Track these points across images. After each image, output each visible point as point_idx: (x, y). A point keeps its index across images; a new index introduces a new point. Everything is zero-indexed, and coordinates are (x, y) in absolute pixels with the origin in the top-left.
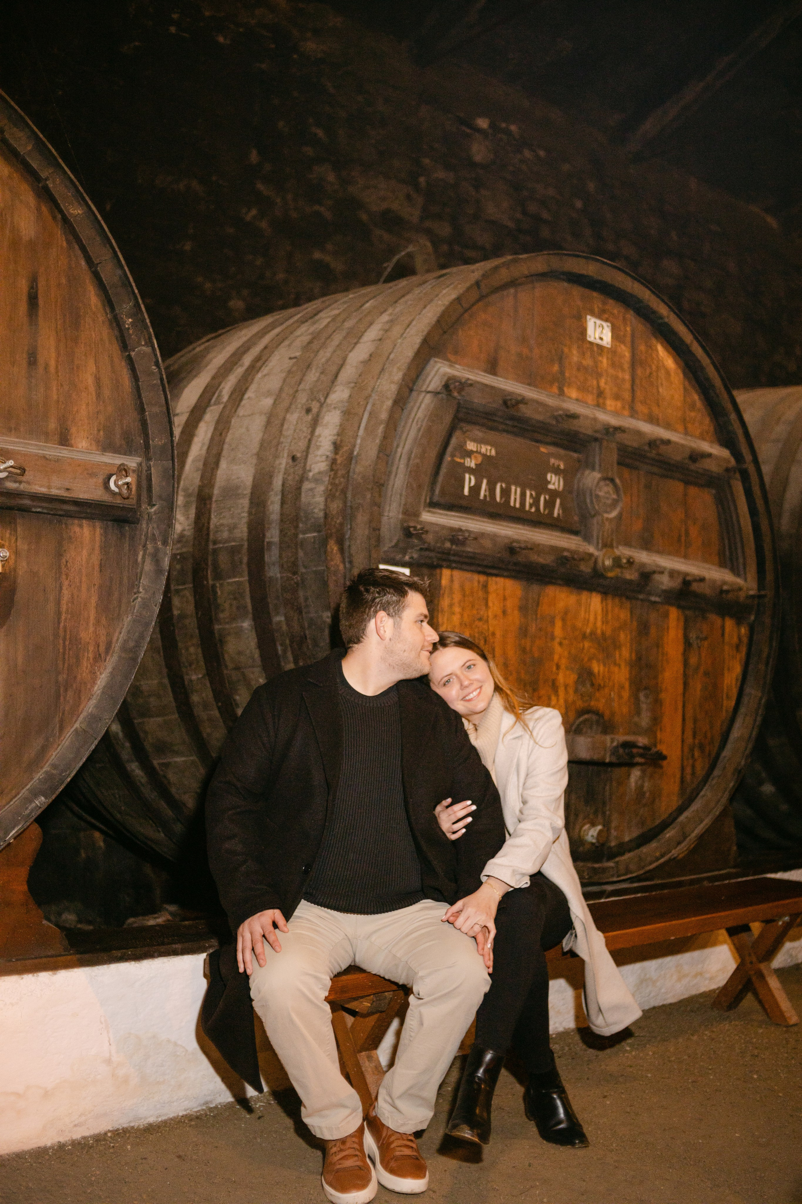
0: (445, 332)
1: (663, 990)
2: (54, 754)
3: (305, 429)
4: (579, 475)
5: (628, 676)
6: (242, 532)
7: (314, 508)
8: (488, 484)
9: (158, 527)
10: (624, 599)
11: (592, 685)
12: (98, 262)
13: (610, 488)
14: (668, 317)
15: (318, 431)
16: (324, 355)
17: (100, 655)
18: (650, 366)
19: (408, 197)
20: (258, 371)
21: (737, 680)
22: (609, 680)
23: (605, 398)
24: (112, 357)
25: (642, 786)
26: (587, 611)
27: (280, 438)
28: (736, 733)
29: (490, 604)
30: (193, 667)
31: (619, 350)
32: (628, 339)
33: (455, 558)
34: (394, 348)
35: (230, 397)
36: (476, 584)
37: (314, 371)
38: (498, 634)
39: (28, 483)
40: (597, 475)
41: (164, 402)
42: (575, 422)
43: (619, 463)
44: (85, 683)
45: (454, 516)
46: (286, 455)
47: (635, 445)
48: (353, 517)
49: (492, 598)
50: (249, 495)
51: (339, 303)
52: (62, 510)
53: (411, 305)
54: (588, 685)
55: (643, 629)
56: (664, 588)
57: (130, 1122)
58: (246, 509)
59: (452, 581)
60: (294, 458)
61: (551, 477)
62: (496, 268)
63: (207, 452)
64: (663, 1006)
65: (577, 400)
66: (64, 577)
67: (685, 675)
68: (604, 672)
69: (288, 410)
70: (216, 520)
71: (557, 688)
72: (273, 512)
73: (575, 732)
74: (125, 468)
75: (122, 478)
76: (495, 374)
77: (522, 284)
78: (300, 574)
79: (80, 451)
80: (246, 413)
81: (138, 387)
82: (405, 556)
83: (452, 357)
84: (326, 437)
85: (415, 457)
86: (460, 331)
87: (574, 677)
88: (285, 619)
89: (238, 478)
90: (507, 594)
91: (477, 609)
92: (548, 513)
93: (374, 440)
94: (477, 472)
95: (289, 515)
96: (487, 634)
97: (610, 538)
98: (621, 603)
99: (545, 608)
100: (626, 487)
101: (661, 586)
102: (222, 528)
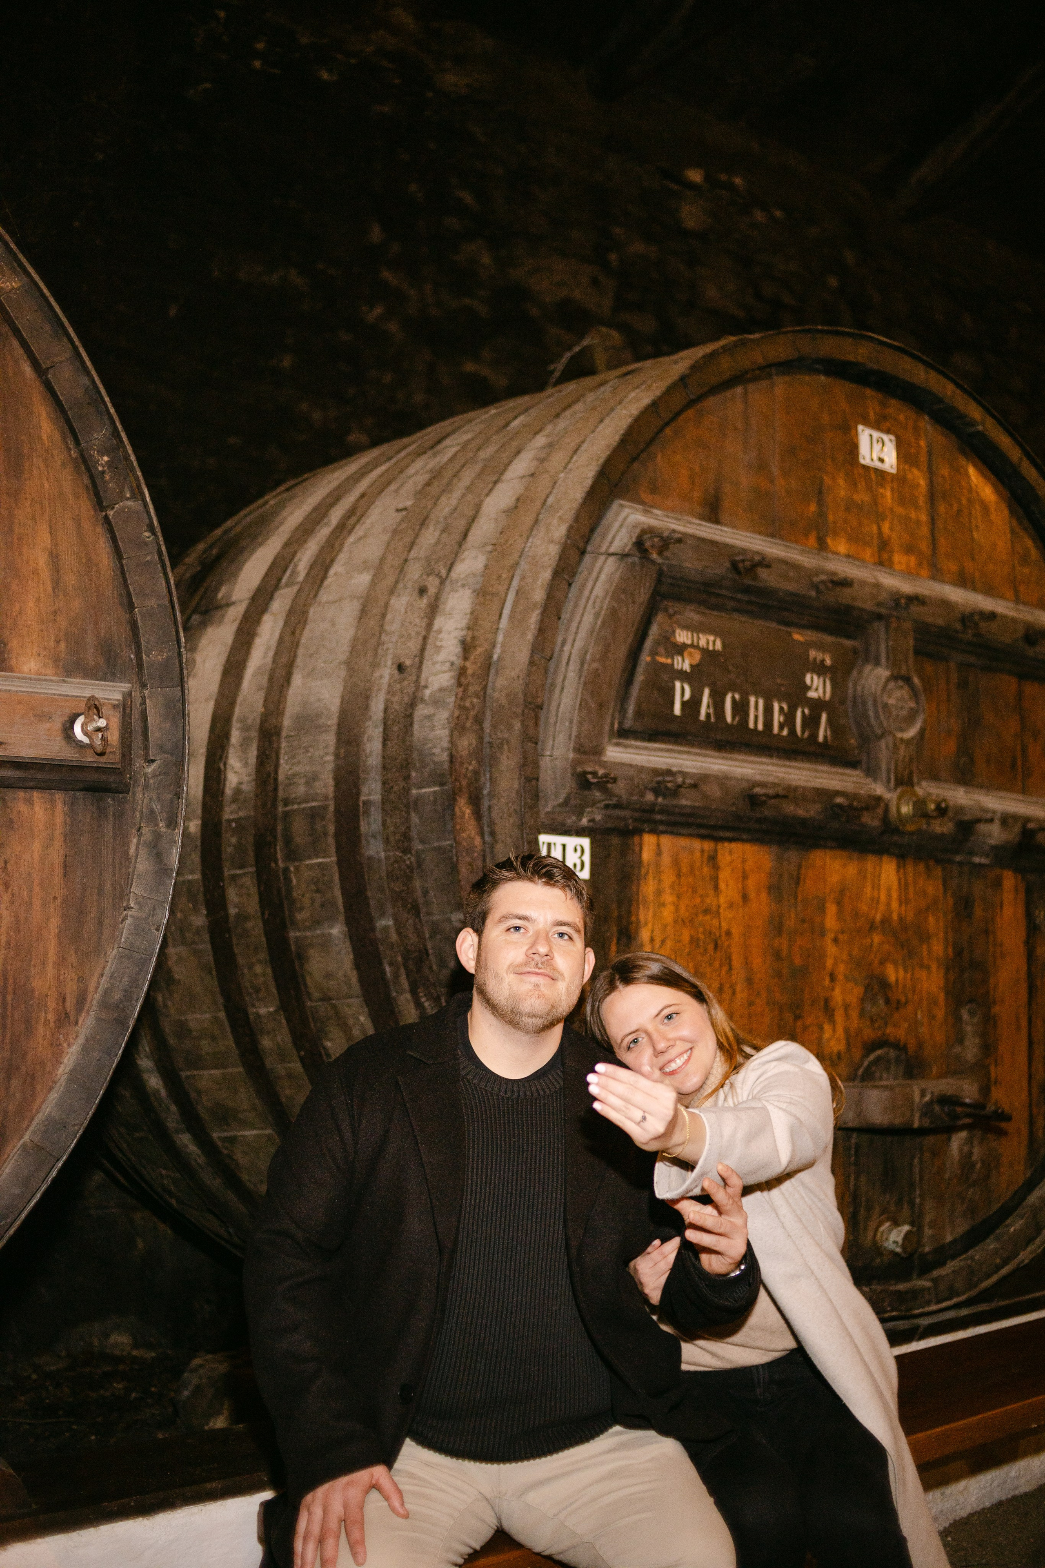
0: (634, 459)
3: (417, 621)
4: (855, 673)
5: (942, 982)
6: (326, 786)
7: (434, 747)
8: (711, 695)
9: (158, 798)
10: (932, 864)
11: (887, 1002)
12: (48, 364)
13: (905, 692)
14: (983, 423)
15: (438, 623)
16: (448, 503)
17: (67, 1014)
18: (960, 502)
19: (595, 282)
20: (350, 532)
22: (914, 992)
23: (891, 552)
24: (80, 520)
25: (971, 1154)
26: (876, 887)
27: (380, 635)
29: (722, 886)
30: (261, 995)
31: (909, 476)
32: (923, 459)
33: (663, 817)
34: (553, 487)
35: (308, 573)
36: (698, 854)
37: (431, 528)
38: (736, 931)
40: (883, 673)
41: (165, 590)
42: (847, 591)
43: (917, 652)
44: (43, 1064)
45: (660, 750)
46: (389, 663)
47: (941, 622)
48: (494, 761)
49: (725, 875)
50: (335, 728)
51: (473, 423)
53: (580, 418)
54: (881, 1002)
55: (964, 907)
56: (993, 842)
58: (331, 750)
59: (658, 852)
60: (401, 668)
61: (812, 679)
62: (713, 355)
63: (274, 662)
64: (1014, 1498)
65: (848, 556)
67: (1030, 975)
68: (905, 979)
69: (392, 592)
70: (287, 767)
71: (833, 1010)
72: (371, 754)
73: (863, 1079)
74: (96, 703)
75: (94, 720)
76: (717, 522)
77: (755, 379)
78: (414, 852)
79: (25, 678)
80: (331, 599)
81: (122, 566)
82: (581, 820)
83: (647, 497)
84: (449, 633)
85: (593, 660)
86: (659, 456)
87: (858, 991)
88: (395, 924)
89: (319, 700)
90: (747, 868)
91: (701, 896)
92: (809, 737)
93: (524, 635)
94: (692, 677)
95: (396, 759)
96: (718, 934)
97: (907, 771)
98: (928, 869)
99: (809, 887)
100: (929, 689)
101: (988, 841)
102: (296, 779)
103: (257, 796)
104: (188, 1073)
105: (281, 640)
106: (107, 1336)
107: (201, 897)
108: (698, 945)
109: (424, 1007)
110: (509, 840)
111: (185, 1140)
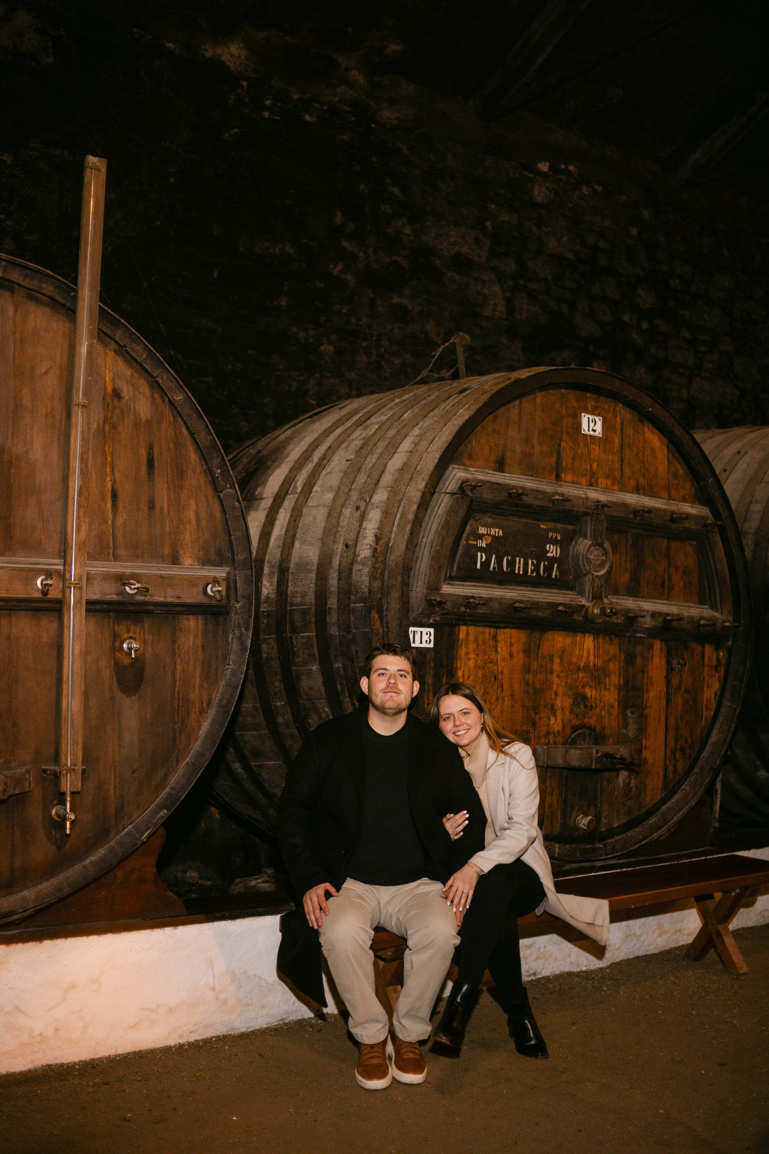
0: (459, 445)
1: (646, 943)
2: (173, 779)
3: (355, 523)
4: (574, 543)
5: (617, 698)
6: (311, 599)
7: (362, 585)
8: (496, 558)
9: (242, 618)
10: (614, 637)
11: (586, 706)
12: (195, 431)
13: (599, 552)
14: (652, 407)
15: (365, 525)
16: (371, 460)
17: (203, 709)
18: (637, 447)
19: (477, 241)
20: (323, 469)
21: (716, 694)
22: (600, 701)
23: (597, 479)
24: (208, 497)
25: (630, 783)
26: (582, 649)
27: (337, 527)
28: (713, 738)
29: (499, 650)
30: (278, 697)
31: (609, 437)
32: (618, 427)
33: (470, 618)
34: (420, 461)
35: (302, 489)
36: (487, 635)
37: (363, 474)
38: (505, 672)
39: (151, 595)
40: (588, 542)
41: (245, 529)
42: (570, 503)
43: (609, 530)
44: (194, 729)
45: (469, 585)
46: (342, 542)
47: (621, 514)
48: (389, 594)
49: (501, 645)
50: (315, 571)
52: (175, 611)
54: (582, 706)
55: (630, 659)
56: (648, 626)
57: (228, 1031)
58: (314, 582)
59: (468, 634)
60: (347, 546)
61: (550, 547)
63: (285, 534)
64: (646, 955)
65: (572, 483)
66: (177, 656)
67: (668, 693)
68: (595, 695)
69: (343, 506)
70: (292, 588)
71: (556, 710)
72: (332, 585)
73: (571, 744)
74: (216, 578)
75: (216, 586)
76: (503, 472)
77: (525, 396)
78: (352, 633)
79: (187, 568)
80: (314, 505)
81: (226, 518)
82: (429, 620)
83: (467, 462)
84: (370, 530)
85: (436, 546)
86: (473, 440)
87: (570, 701)
88: (342, 666)
89: (307, 557)
90: (513, 641)
91: (489, 655)
92: (547, 576)
93: (403, 535)
94: (488, 550)
95: (344, 589)
96: (496, 673)
97: (600, 591)
98: (611, 640)
99: (545, 649)
100: (614, 549)
101: (644, 626)
102: (296, 594)
103: (277, 601)
104: (240, 733)
105: (289, 522)
106: (185, 872)
108: (486, 678)
109: (355, 706)
110: (395, 631)
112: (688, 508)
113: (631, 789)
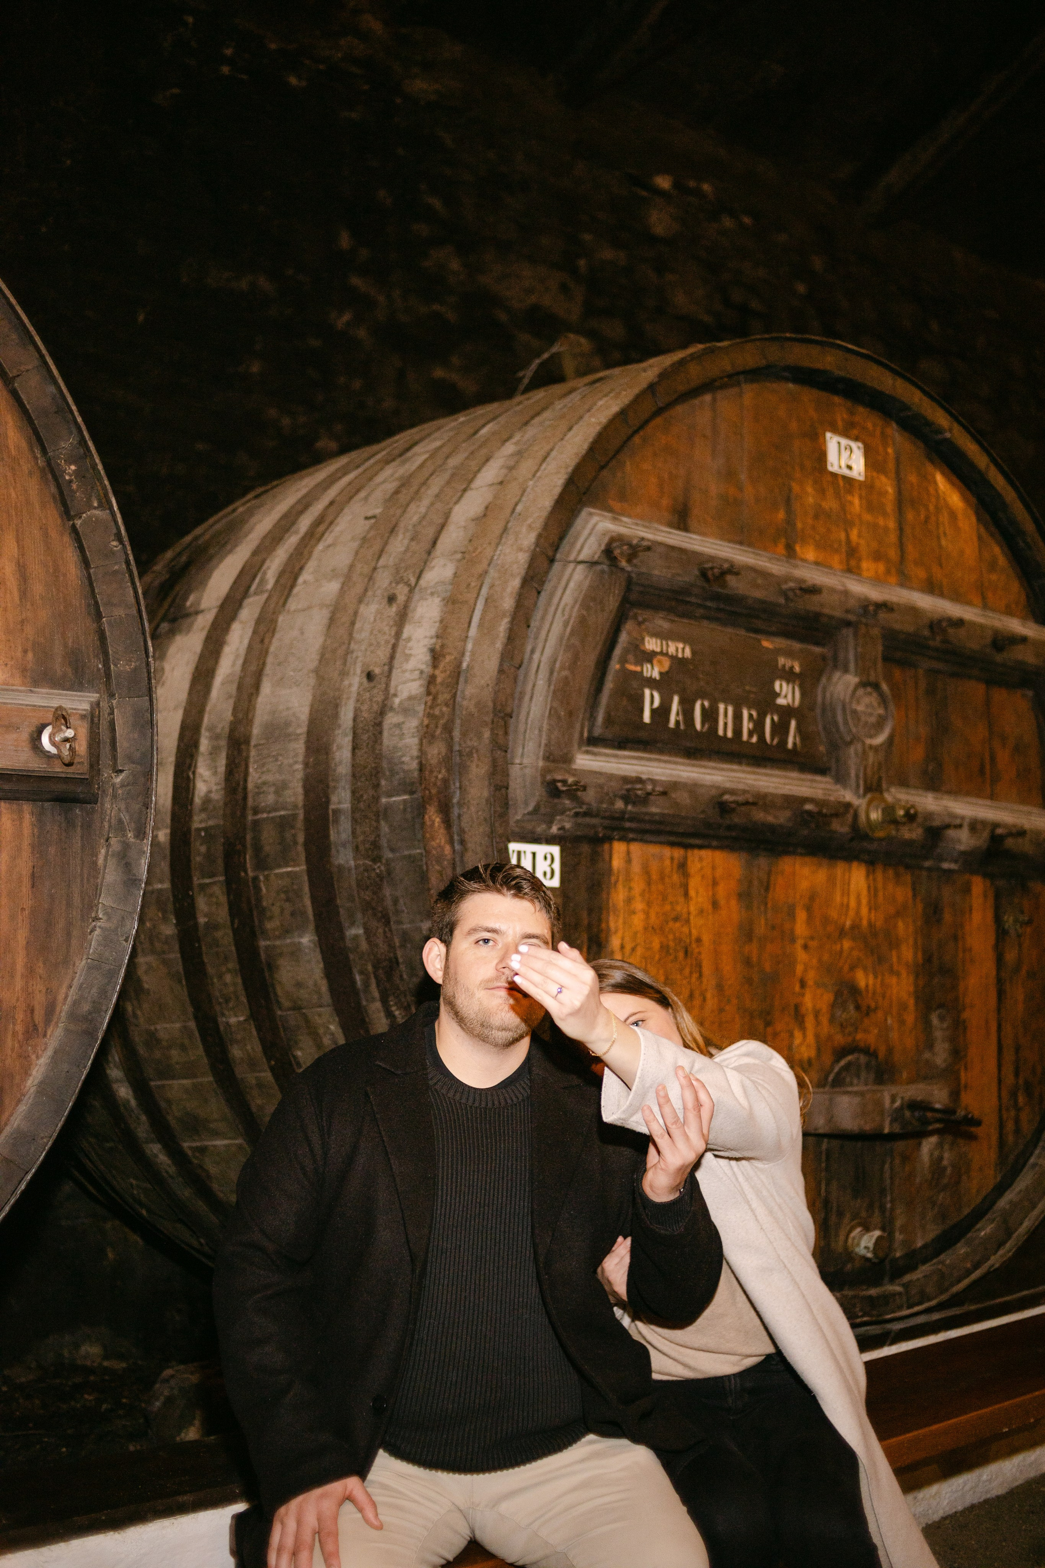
0: (602, 468)
3: (386, 629)
4: (824, 680)
5: (912, 989)
6: (295, 794)
7: (404, 755)
8: (681, 702)
9: (127, 808)
10: (901, 870)
11: (858, 1008)
12: (15, 372)
13: (874, 699)
14: (951, 430)
15: (407, 631)
16: (417, 511)
17: (35, 1025)
18: (926, 507)
19: (564, 288)
20: (319, 540)
22: (884, 997)
23: (860, 560)
24: (47, 529)
25: (941, 1158)
26: (846, 893)
27: (349, 644)
29: (692, 893)
30: (231, 1005)
31: (877, 484)
32: (891, 465)
33: (633, 825)
34: (522, 495)
35: (277, 582)
36: (668, 862)
37: (400, 537)
38: (706, 938)
40: (852, 679)
41: (132, 600)
42: (815, 598)
43: (886, 659)
44: (11, 1076)
45: (629, 757)
46: (358, 671)
47: (910, 629)
48: (463, 769)
49: (694, 883)
50: (304, 736)
51: (442, 430)
53: (549, 426)
54: (851, 1007)
55: (933, 913)
56: (962, 848)
58: (301, 758)
59: (629, 860)
60: (370, 676)
61: (781, 686)
62: (682, 362)
63: (243, 670)
64: (986, 1501)
65: (817, 563)
67: (1000, 981)
68: (874, 985)
69: (360, 601)
70: (257, 776)
71: (803, 1017)
72: (341, 762)
73: (833, 1085)
74: (64, 713)
75: (61, 730)
76: (686, 529)
77: (723, 387)
78: (384, 861)
80: (300, 607)
81: (89, 577)
82: (550, 827)
83: (616, 505)
84: (419, 641)
85: (562, 668)
86: (628, 463)
87: (829, 997)
88: (365, 933)
89: (288, 709)
90: (717, 875)
91: (671, 903)
92: (778, 744)
93: (493, 643)
94: (663, 684)
95: (365, 767)
96: (688, 941)
97: (876, 777)
98: (897, 875)
99: (779, 893)
100: (897, 695)
101: (957, 847)
102: (265, 788)
103: (226, 804)
104: (159, 1083)
105: (250, 648)
106: (77, 1346)
107: (170, 906)
108: (668, 951)
109: (394, 1017)
110: (479, 849)
111: (156, 1150)
112: (1016, 626)
113: (945, 1168)
